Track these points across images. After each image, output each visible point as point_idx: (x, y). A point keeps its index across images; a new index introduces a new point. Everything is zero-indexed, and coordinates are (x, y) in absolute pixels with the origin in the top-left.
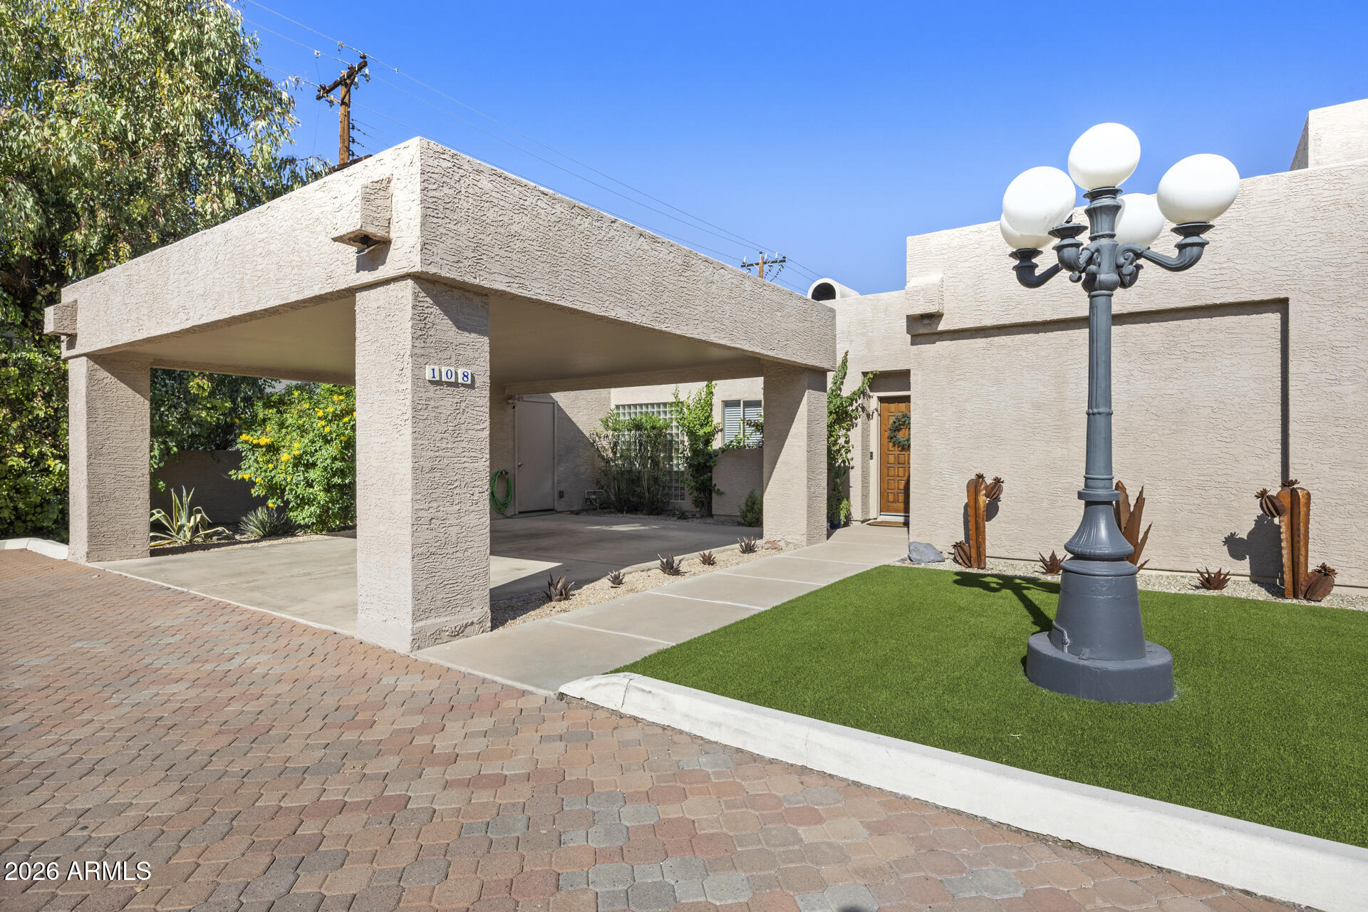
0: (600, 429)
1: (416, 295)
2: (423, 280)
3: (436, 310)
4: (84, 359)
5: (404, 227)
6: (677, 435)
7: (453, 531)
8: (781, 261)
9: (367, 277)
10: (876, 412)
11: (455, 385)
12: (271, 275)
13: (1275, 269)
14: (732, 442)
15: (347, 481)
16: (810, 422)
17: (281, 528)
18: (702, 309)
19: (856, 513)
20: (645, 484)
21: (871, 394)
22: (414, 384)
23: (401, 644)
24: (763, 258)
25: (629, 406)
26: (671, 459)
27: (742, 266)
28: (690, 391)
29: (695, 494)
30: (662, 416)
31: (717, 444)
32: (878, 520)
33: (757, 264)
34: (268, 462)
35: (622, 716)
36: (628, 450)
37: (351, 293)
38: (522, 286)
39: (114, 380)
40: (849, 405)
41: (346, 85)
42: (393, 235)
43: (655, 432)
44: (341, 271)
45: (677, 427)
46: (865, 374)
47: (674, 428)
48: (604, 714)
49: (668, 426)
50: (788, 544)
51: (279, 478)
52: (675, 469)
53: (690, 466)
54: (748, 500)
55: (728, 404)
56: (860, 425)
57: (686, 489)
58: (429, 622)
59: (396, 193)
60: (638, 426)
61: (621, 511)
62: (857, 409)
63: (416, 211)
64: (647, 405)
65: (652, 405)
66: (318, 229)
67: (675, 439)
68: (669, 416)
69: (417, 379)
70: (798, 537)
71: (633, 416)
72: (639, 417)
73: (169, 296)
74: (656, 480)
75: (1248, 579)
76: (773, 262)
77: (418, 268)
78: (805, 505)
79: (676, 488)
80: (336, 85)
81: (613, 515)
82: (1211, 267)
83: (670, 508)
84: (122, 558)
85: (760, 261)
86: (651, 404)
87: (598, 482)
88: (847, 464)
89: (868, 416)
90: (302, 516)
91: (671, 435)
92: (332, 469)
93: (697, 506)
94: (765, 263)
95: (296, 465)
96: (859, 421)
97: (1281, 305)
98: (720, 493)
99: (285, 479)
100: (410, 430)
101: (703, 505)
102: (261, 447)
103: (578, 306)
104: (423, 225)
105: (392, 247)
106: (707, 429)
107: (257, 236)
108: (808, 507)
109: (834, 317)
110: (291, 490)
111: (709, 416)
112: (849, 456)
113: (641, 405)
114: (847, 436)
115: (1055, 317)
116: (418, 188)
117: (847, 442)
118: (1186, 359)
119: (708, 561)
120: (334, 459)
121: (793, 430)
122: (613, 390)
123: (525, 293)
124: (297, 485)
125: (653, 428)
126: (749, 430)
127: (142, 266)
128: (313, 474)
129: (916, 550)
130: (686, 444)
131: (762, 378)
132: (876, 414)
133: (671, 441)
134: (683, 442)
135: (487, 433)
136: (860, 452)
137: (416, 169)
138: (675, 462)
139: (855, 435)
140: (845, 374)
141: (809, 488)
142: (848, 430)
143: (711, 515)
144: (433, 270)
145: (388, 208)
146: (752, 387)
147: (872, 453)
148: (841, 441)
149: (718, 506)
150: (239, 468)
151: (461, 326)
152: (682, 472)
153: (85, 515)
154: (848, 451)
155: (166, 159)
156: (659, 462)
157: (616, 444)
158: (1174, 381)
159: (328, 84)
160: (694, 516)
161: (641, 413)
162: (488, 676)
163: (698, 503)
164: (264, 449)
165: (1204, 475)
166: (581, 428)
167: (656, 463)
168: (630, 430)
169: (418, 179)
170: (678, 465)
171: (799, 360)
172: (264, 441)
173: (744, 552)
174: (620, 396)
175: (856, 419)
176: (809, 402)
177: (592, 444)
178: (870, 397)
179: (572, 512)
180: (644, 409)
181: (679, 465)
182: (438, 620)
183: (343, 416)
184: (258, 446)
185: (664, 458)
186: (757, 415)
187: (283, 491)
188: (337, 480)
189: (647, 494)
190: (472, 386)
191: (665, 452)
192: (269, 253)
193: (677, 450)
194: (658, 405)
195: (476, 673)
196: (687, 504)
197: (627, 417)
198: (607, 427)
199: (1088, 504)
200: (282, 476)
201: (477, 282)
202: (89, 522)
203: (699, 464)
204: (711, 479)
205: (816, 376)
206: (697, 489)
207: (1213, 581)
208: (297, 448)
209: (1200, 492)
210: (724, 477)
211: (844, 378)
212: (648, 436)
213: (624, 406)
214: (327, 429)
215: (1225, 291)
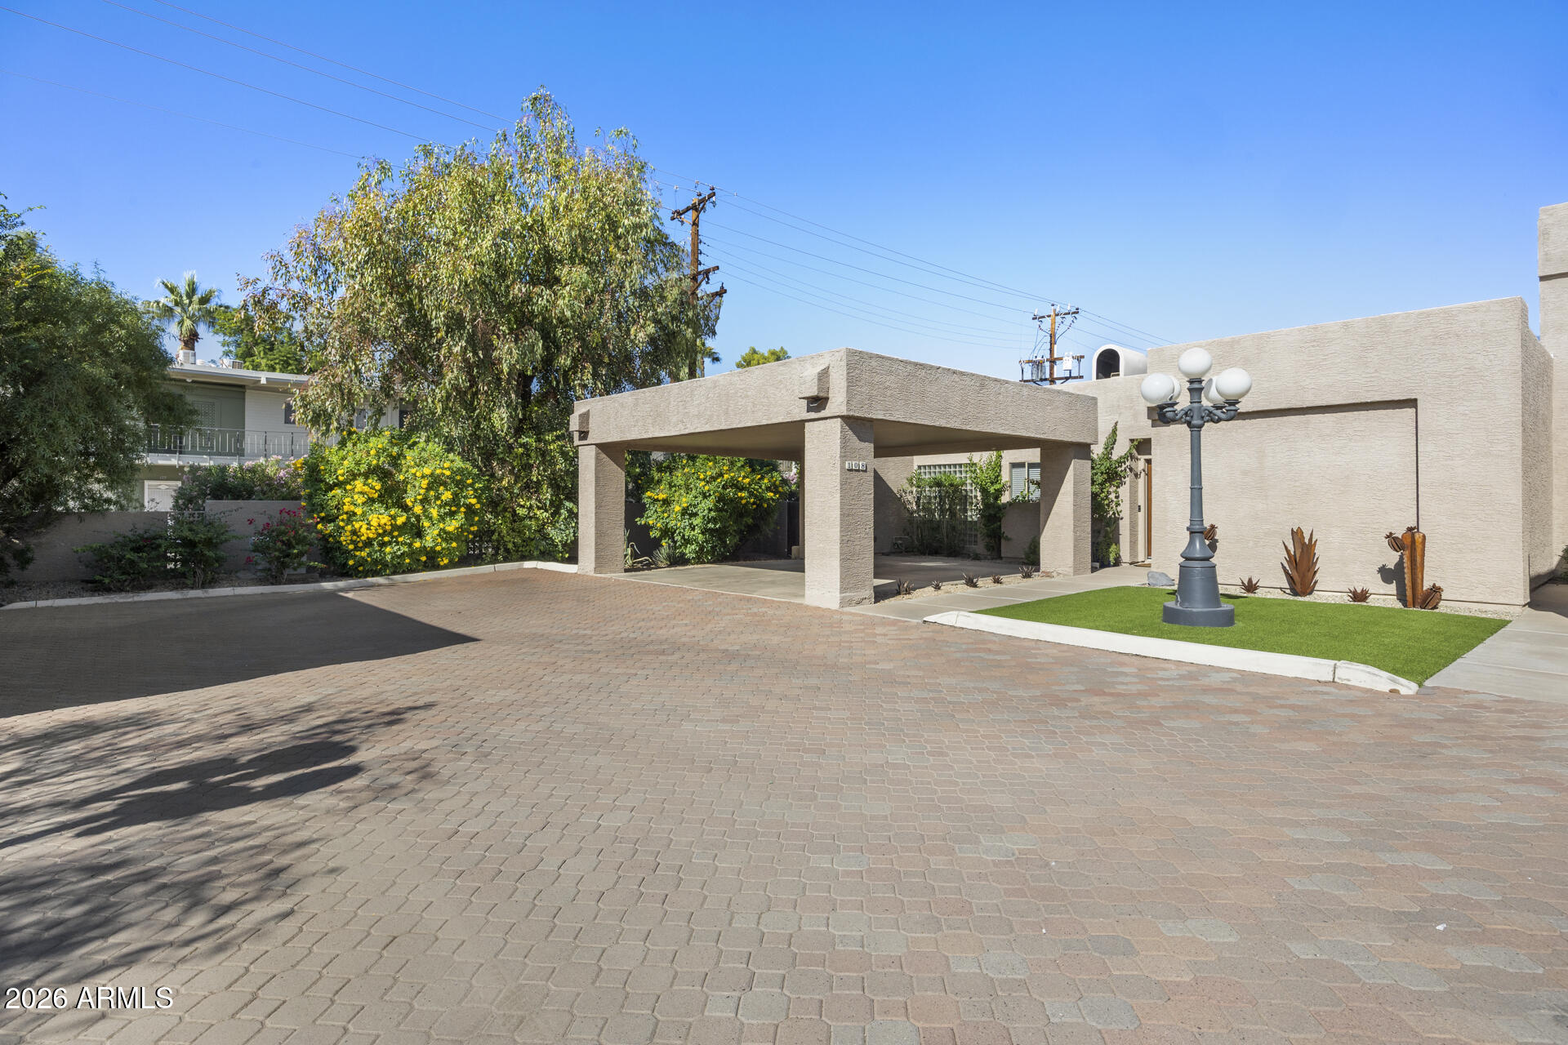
0: (907, 486)
1: (842, 426)
2: (846, 419)
3: (850, 432)
4: (594, 446)
5: (837, 392)
6: (971, 491)
7: (858, 547)
8: (1074, 313)
9: (813, 415)
10: (1143, 473)
11: (858, 471)
12: (749, 408)
13: (1408, 378)
14: (1018, 497)
15: (717, 526)
16: (1075, 483)
17: (677, 560)
18: (993, 413)
19: (1125, 556)
20: (944, 531)
21: (1139, 457)
22: (841, 471)
23: (834, 604)
24: (1055, 310)
25: (930, 466)
26: (966, 511)
27: (1033, 319)
28: (982, 458)
29: (987, 540)
30: (958, 475)
31: (1005, 498)
32: (1145, 563)
33: (1049, 316)
34: (663, 512)
35: (955, 627)
36: (929, 503)
37: (803, 422)
38: (891, 415)
39: (608, 459)
40: (1119, 466)
41: (696, 210)
42: (830, 396)
43: (953, 488)
44: (797, 410)
45: (971, 485)
46: (1132, 441)
47: (968, 485)
48: (947, 627)
49: (964, 484)
50: (1059, 574)
51: (672, 524)
52: (969, 519)
53: (982, 516)
54: (1031, 544)
55: (1014, 465)
56: (1128, 483)
57: (979, 536)
58: (847, 594)
59: (832, 373)
60: (938, 484)
61: (924, 554)
62: (1125, 470)
63: (844, 384)
64: (945, 466)
65: (950, 466)
66: (781, 386)
67: (969, 494)
68: (964, 475)
69: (842, 467)
70: (1067, 569)
71: (933, 475)
72: (938, 475)
73: (670, 414)
74: (954, 528)
75: (1395, 597)
76: (1065, 314)
77: (845, 413)
78: (1072, 545)
79: (971, 535)
80: (688, 209)
81: (917, 557)
82: (1364, 376)
83: (965, 552)
84: (611, 572)
85: (1052, 314)
86: (948, 465)
87: (905, 530)
88: (1117, 515)
89: (1136, 476)
90: (690, 551)
91: (966, 490)
92: (708, 517)
93: (988, 550)
94: (1057, 315)
95: (683, 515)
96: (1127, 480)
97: (1412, 403)
98: (1008, 539)
99: (676, 525)
100: (839, 495)
101: (993, 549)
102: (659, 501)
103: (919, 422)
104: (847, 391)
105: (829, 401)
106: (997, 486)
107: (738, 386)
108: (1075, 547)
109: (1096, 404)
110: (679, 533)
111: (999, 476)
112: (1119, 509)
113: (940, 466)
114: (1116, 492)
115: (1255, 409)
116: (845, 372)
117: (1117, 497)
118: (1350, 440)
119: (997, 581)
120: (710, 510)
121: (1062, 490)
122: (915, 457)
123: (892, 419)
124: (684, 529)
125: (952, 485)
126: (1033, 487)
127: (648, 394)
128: (697, 521)
129: (1153, 577)
130: (979, 498)
131: (1039, 449)
132: (1143, 474)
133: (966, 496)
134: (976, 497)
135: (873, 495)
136: (1128, 506)
137: (844, 363)
138: (969, 513)
139: (1124, 491)
140: (1115, 440)
141: (1075, 532)
142: (1118, 487)
143: (1001, 558)
144: (851, 413)
145: (828, 382)
146: (1033, 455)
147: (1139, 506)
148: (1112, 496)
149: (1005, 550)
150: (642, 516)
151: (861, 440)
152: (976, 522)
153: (593, 544)
154: (1118, 505)
155: (611, 303)
156: (956, 513)
157: (919, 498)
158: (1343, 456)
159: (681, 208)
160: (986, 558)
161: (940, 472)
162: (885, 616)
163: (989, 547)
164: (661, 502)
165: (1363, 523)
166: (890, 485)
167: (953, 514)
168: (931, 487)
169: (845, 368)
170: (971, 516)
171: (1066, 439)
172: (662, 496)
173: (1024, 577)
174: (919, 460)
175: (1125, 478)
176: (1075, 468)
177: (899, 499)
178: (1137, 459)
179: (883, 554)
180: (943, 469)
181: (973, 515)
182: (850, 594)
183: (717, 478)
184: (657, 500)
185: (960, 510)
186: (1036, 475)
187: (673, 533)
188: (711, 525)
189: (945, 539)
190: (866, 471)
191: (961, 505)
192: (747, 396)
193: (971, 503)
194: (955, 465)
195: (878, 615)
196: (980, 548)
197: (928, 476)
198: (912, 485)
199: (1191, 533)
200: (674, 522)
201: (870, 416)
202: (596, 549)
203: (990, 515)
204: (1000, 527)
205: (1082, 450)
206: (988, 536)
207: (1360, 596)
208: (685, 501)
209: (1361, 535)
210: (1011, 527)
211: (1114, 444)
212: (947, 492)
213: (925, 467)
214: (707, 488)
215: (1373, 393)
